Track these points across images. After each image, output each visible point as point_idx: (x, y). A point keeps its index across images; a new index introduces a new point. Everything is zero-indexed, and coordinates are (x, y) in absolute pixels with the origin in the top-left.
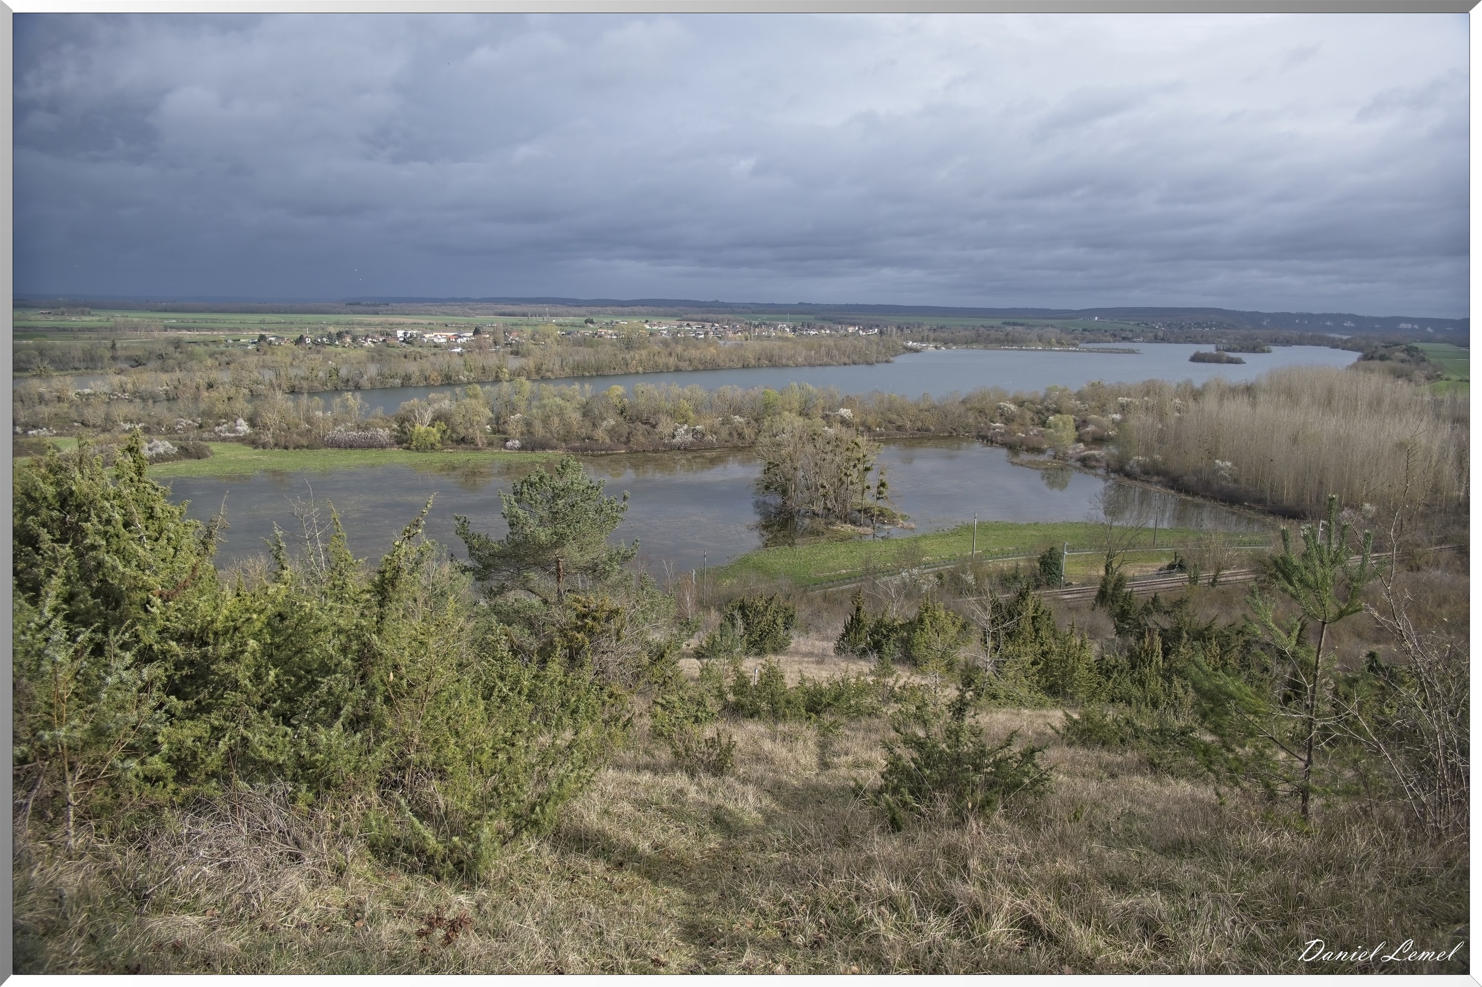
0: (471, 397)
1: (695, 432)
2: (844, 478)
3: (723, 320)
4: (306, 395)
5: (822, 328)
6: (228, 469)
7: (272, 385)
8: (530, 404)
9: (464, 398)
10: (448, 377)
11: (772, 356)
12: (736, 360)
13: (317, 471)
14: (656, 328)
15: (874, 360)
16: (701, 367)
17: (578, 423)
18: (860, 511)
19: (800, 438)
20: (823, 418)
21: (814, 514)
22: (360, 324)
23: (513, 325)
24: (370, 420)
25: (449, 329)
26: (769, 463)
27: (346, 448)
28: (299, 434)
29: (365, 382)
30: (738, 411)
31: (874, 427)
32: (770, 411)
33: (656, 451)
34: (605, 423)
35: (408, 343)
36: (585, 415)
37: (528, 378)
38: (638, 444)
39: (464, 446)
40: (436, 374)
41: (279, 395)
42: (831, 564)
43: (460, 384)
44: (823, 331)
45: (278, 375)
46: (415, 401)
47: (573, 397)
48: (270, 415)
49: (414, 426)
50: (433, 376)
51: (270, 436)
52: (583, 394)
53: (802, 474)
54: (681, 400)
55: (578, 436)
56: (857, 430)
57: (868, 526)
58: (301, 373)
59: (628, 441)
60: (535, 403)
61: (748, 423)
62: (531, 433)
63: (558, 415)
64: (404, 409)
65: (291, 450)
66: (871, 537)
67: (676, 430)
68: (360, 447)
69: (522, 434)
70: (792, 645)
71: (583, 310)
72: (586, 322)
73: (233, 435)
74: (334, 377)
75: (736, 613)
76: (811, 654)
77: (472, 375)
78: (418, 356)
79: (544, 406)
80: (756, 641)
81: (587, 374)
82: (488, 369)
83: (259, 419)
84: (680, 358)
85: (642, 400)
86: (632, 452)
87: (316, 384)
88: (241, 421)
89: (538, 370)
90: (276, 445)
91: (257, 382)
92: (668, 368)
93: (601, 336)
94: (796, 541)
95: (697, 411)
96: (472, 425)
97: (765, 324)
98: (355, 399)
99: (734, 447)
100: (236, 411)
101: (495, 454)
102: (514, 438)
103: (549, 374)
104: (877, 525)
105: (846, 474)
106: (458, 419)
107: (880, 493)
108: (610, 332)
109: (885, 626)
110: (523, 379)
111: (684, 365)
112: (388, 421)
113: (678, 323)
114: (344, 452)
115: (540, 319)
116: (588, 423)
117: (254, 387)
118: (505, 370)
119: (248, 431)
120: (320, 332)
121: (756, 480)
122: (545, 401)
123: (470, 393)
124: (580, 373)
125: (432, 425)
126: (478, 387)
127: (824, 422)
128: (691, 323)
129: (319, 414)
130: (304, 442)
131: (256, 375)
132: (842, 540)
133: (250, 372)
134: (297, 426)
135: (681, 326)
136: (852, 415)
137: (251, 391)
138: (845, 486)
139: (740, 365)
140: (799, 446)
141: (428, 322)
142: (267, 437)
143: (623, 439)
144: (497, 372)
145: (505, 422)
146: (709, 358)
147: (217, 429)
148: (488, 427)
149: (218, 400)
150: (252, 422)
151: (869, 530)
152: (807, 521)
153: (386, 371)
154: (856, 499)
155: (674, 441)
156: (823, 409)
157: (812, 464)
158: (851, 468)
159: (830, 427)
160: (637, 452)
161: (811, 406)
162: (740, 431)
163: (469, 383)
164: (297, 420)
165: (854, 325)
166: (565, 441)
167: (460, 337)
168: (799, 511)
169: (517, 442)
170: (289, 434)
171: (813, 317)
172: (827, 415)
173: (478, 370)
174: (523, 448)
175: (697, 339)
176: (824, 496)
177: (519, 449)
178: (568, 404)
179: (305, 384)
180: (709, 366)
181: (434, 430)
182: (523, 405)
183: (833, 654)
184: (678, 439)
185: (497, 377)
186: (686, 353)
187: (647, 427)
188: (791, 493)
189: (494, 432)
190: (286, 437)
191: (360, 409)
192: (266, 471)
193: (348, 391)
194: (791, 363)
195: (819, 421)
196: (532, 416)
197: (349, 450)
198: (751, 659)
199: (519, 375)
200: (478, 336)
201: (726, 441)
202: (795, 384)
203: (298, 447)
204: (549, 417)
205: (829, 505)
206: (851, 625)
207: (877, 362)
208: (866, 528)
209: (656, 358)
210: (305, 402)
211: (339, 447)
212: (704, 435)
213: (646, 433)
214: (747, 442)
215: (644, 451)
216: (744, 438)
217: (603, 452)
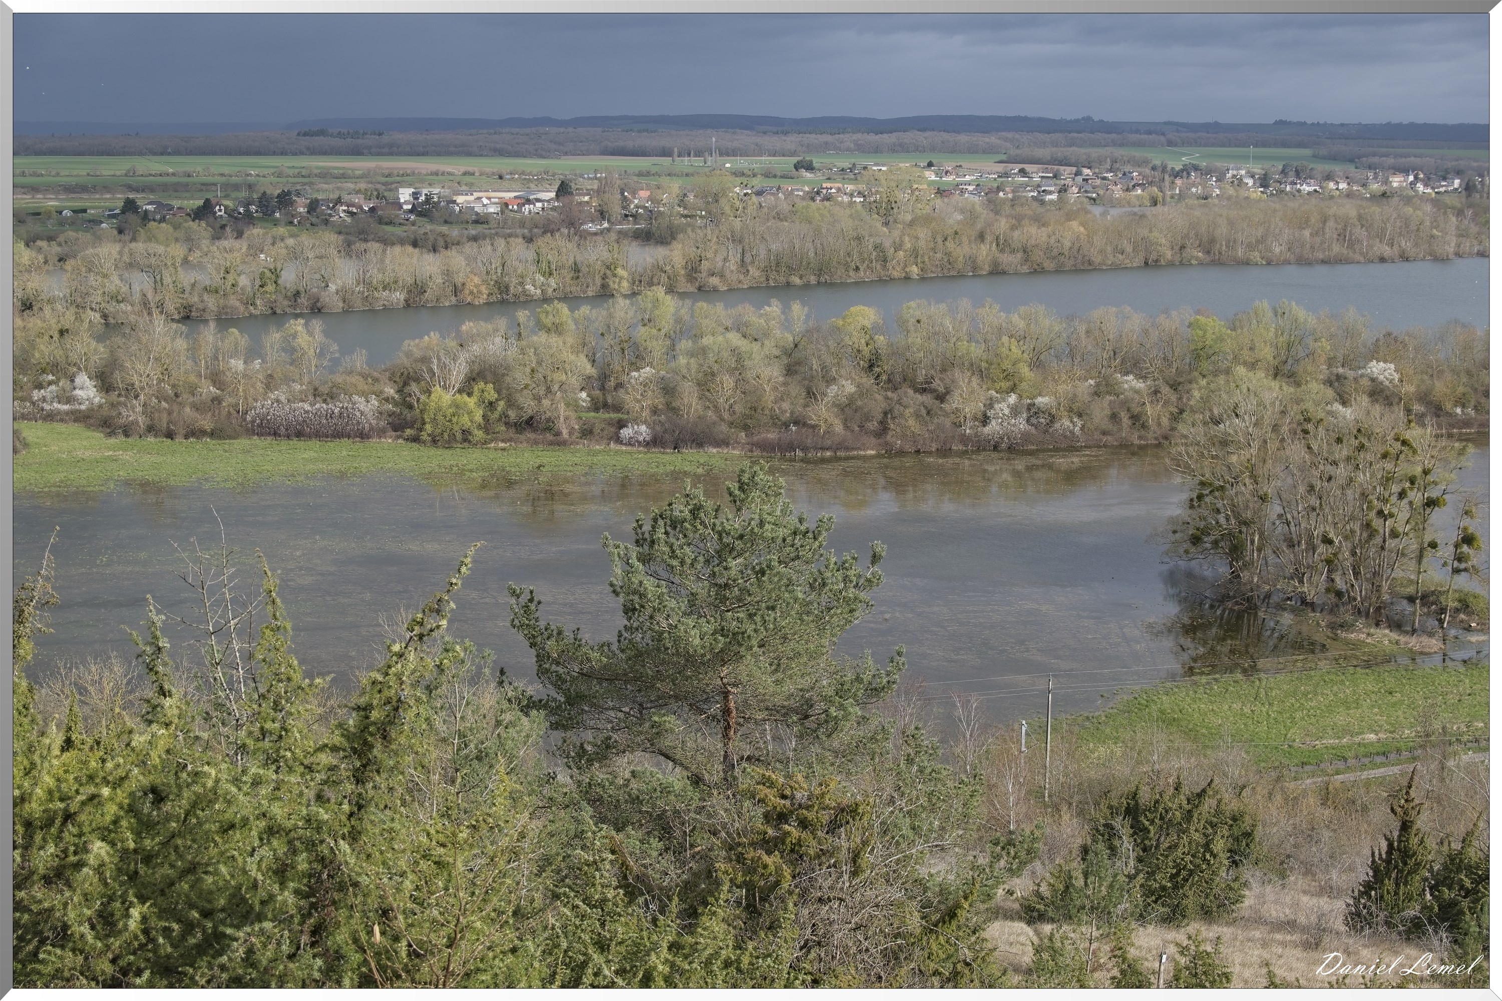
0: (549, 331)
1: (1033, 411)
2: (1377, 523)
3: (1101, 161)
4: (212, 325)
5: (1329, 177)
6: (57, 477)
7: (145, 303)
8: (673, 347)
9: (534, 333)
10: (503, 288)
11: (1212, 241)
12: (1129, 249)
13: (229, 485)
14: (950, 178)
15: (1451, 249)
16: (1049, 265)
17: (775, 389)
18: (1411, 599)
19: (1275, 428)
20: (1329, 383)
21: (1304, 602)
22: (325, 175)
23: (640, 174)
24: (339, 379)
25: (505, 184)
26: (1202, 484)
27: (288, 437)
28: (196, 407)
29: (331, 298)
30: (1132, 365)
31: (1448, 406)
32: (1205, 365)
33: (945, 452)
34: (833, 390)
35: (420, 214)
36: (790, 371)
37: (670, 290)
38: (904, 436)
39: (531, 436)
40: (476, 280)
41: (159, 324)
42: (1341, 719)
43: (527, 301)
44: (1332, 185)
45: (158, 283)
46: (432, 338)
47: (766, 334)
48: (139, 367)
49: (429, 392)
50: (470, 286)
51: (139, 409)
52: (787, 325)
53: (1278, 509)
54: (1005, 339)
55: (774, 418)
56: (1408, 411)
57: (1431, 635)
58: (204, 279)
59: (883, 429)
60: (685, 344)
61: (1156, 392)
62: (675, 410)
63: (731, 371)
64: (408, 354)
65: (179, 439)
66: (1438, 658)
67: (991, 406)
68: (319, 435)
69: (655, 411)
70: (1247, 903)
71: (791, 141)
72: (797, 167)
73: (66, 407)
74: (270, 288)
75: (1117, 822)
76: (1290, 925)
77: (552, 282)
78: (441, 242)
79: (704, 351)
80: (1163, 888)
81: (797, 281)
82: (584, 269)
83: (117, 375)
84: (1003, 245)
85: (916, 339)
86: (891, 453)
87: (233, 301)
88: (82, 379)
89: (692, 271)
90: (151, 429)
91: (117, 298)
92: (975, 269)
93: (828, 198)
94: (1261, 663)
95: (1037, 364)
96: (549, 390)
97: (1196, 168)
98: (310, 333)
99: (1121, 446)
100: (74, 357)
101: (595, 454)
102: (636, 421)
103: (714, 281)
104: (1453, 632)
105: (1380, 513)
106: (520, 377)
107: (1460, 558)
108: (850, 188)
109: (1469, 868)
110: (660, 292)
111: (1009, 260)
112: (376, 380)
113: (1000, 168)
114: (284, 444)
115: (698, 162)
116: (796, 389)
117: (111, 308)
118: (620, 271)
119: (97, 400)
120: (243, 194)
121: (1172, 520)
122: (706, 341)
123: (548, 321)
124: (782, 279)
125: (466, 389)
126: (564, 309)
127: (1330, 393)
128: (1029, 168)
129: (237, 364)
130: (206, 423)
131: (115, 283)
132: (1368, 665)
133: (105, 276)
134: (193, 391)
135: (1006, 175)
136: (1396, 377)
137: (105, 316)
138: (1378, 540)
139: (1138, 261)
140: (1272, 446)
141: (463, 169)
142: (134, 413)
143: (873, 425)
144: (605, 277)
145: (619, 386)
146: (1067, 244)
147: (36, 395)
148: (584, 395)
149: (40, 335)
150: (104, 382)
151: (1434, 644)
152: (1287, 619)
153: (376, 276)
154: (1404, 571)
155: (987, 430)
156: (1331, 362)
157: (1302, 489)
158: (1394, 499)
159: (1344, 403)
160: (901, 453)
161: (1301, 354)
162: (1136, 410)
163: (546, 300)
164: (193, 378)
165: (1405, 171)
166: (746, 427)
167: (529, 201)
168: (1268, 596)
169: (643, 428)
170: (176, 408)
171: (1307, 152)
172: (1339, 377)
173: (564, 272)
174: (655, 442)
175: (1042, 203)
176: (1329, 562)
177: (647, 444)
178: (756, 347)
179: (211, 302)
180: (1069, 264)
181: (471, 402)
182: (657, 347)
183: (1343, 928)
184: (993, 428)
185: (604, 286)
186: (1016, 234)
187: (927, 399)
188: (1250, 553)
189: (597, 406)
190: (170, 413)
191: (321, 355)
192: (128, 483)
193: (297, 316)
194: (1256, 256)
195: (1316, 389)
196: (676, 372)
197: (295, 442)
198: (1150, 928)
199: (651, 284)
200: (566, 199)
201: (1104, 433)
202: (1264, 305)
203: (194, 433)
204: (713, 374)
205: (1340, 584)
206: (1388, 861)
207: (1458, 255)
208: (1425, 640)
209: (950, 244)
210: (211, 339)
211: (276, 434)
212: (1053, 418)
213: (924, 412)
214: (1151, 435)
215: (918, 452)
216: (1144, 426)
217: (828, 454)
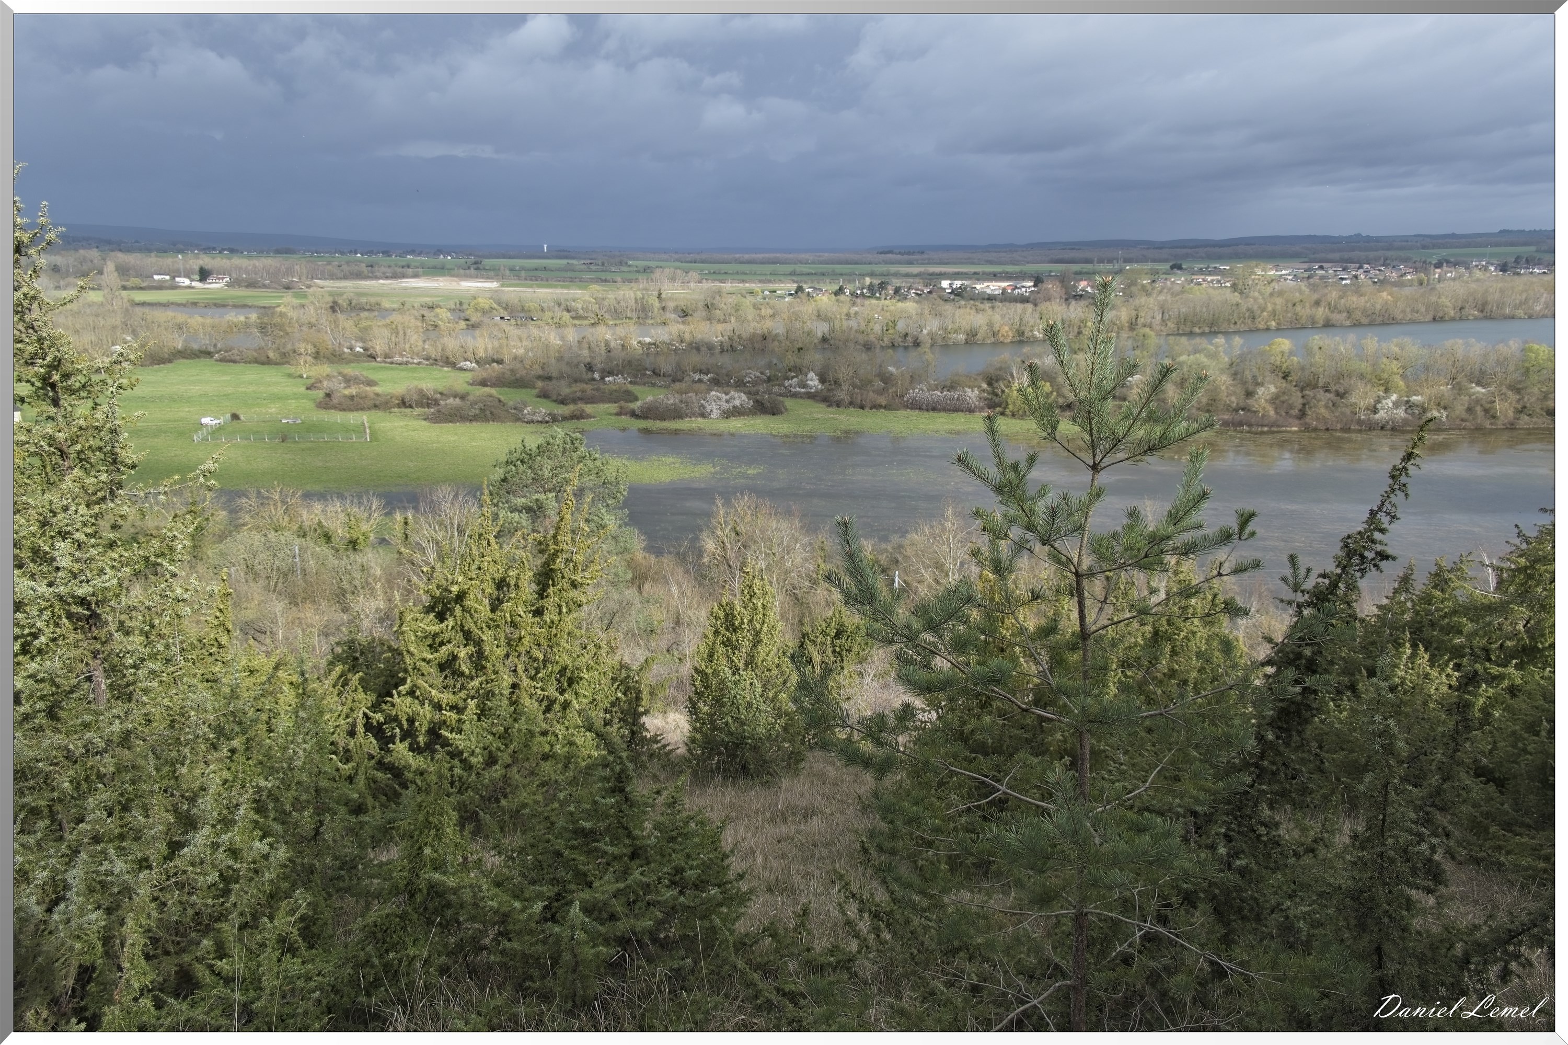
1: (1409, 405)
10: (1021, 333)
17: (1228, 388)
24: (955, 378)
27: (928, 411)
28: (875, 394)
32: (1535, 377)
33: (1346, 430)
36: (1233, 378)
38: (1317, 419)
41: (851, 346)
47: (1216, 355)
48: (842, 369)
49: (1009, 387)
51: (844, 393)
52: (1229, 350)
54: (1384, 359)
58: (856, 326)
59: (1302, 414)
61: (1504, 394)
65: (867, 409)
67: (1379, 401)
68: (945, 410)
71: (1165, 253)
72: (1172, 267)
73: (804, 390)
83: (831, 375)
86: (1311, 429)
88: (812, 374)
90: (851, 403)
95: (1405, 376)
99: (1476, 429)
100: (807, 364)
114: (926, 414)
119: (820, 386)
122: (1183, 358)
130: (882, 401)
131: (809, 326)
133: (804, 323)
134: (870, 383)
135: (1310, 269)
142: (841, 394)
143: (1295, 412)
146: (1378, 307)
147: (787, 383)
149: (788, 350)
150: (823, 377)
155: (1377, 416)
160: (1315, 430)
162: (1487, 406)
164: (870, 378)
166: (1208, 411)
170: (864, 393)
184: (1381, 415)
190: (861, 396)
197: (931, 413)
201: (1462, 420)
203: (876, 406)
210: (879, 355)
211: (920, 409)
212: (1425, 411)
213: (1331, 404)
214: (1499, 422)
215: (1327, 429)
216: (1494, 417)
217: (1266, 429)
